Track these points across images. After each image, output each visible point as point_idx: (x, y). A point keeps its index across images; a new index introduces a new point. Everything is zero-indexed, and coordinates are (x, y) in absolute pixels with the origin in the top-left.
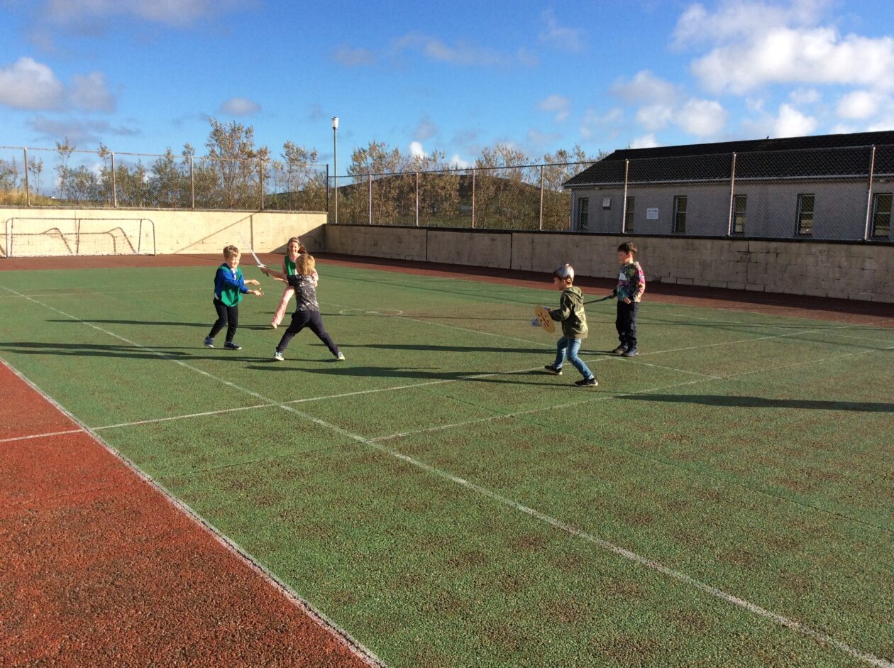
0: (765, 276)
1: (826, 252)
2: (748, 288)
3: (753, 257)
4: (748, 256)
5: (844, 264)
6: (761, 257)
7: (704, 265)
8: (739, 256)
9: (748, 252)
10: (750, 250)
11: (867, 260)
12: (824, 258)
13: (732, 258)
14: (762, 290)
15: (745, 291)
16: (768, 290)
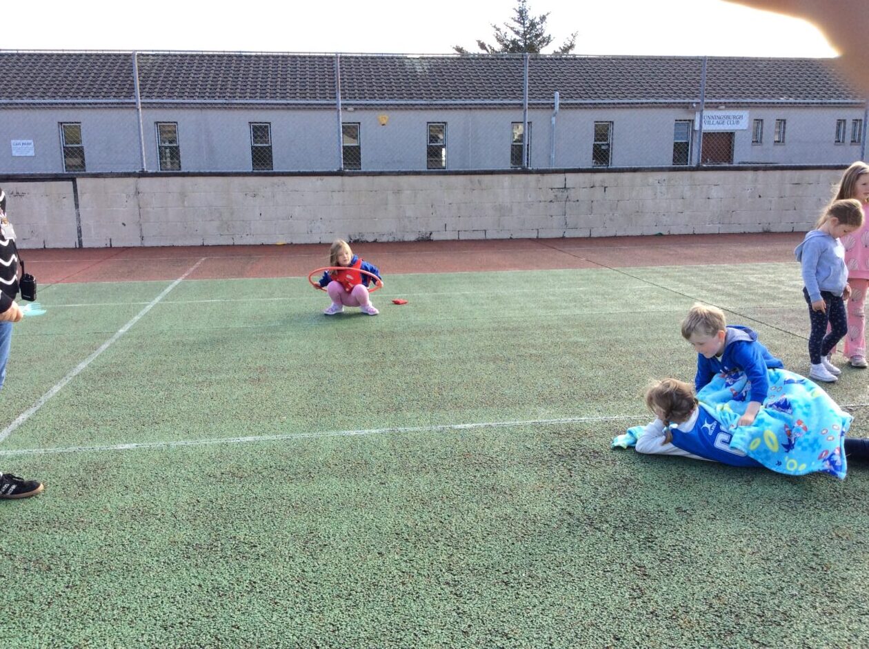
0: (590, 217)
1: (666, 182)
2: (567, 235)
3: (573, 194)
4: (565, 194)
5: (688, 194)
6: (583, 194)
7: (501, 210)
8: (551, 195)
9: (565, 188)
10: (567, 186)
11: (713, 187)
12: (664, 189)
13: (542, 198)
14: (587, 235)
15: (563, 238)
16: (594, 235)
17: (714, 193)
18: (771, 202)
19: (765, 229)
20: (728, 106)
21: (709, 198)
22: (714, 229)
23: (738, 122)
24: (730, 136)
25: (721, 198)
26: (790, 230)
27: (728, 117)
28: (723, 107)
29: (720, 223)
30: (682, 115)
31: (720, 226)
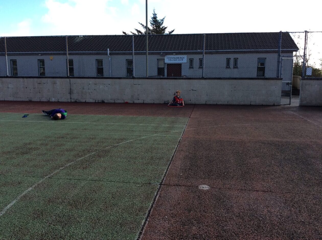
17: (10, 86)
18: (30, 90)
19: (30, 100)
20: (177, 54)
21: (8, 88)
22: (11, 99)
23: (182, 60)
24: (179, 65)
25: (13, 88)
26: (39, 100)
27: (178, 58)
28: (175, 54)
29: (13, 97)
30: (159, 57)
31: (14, 98)
